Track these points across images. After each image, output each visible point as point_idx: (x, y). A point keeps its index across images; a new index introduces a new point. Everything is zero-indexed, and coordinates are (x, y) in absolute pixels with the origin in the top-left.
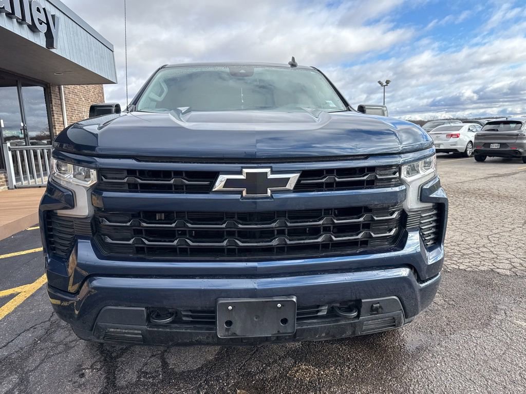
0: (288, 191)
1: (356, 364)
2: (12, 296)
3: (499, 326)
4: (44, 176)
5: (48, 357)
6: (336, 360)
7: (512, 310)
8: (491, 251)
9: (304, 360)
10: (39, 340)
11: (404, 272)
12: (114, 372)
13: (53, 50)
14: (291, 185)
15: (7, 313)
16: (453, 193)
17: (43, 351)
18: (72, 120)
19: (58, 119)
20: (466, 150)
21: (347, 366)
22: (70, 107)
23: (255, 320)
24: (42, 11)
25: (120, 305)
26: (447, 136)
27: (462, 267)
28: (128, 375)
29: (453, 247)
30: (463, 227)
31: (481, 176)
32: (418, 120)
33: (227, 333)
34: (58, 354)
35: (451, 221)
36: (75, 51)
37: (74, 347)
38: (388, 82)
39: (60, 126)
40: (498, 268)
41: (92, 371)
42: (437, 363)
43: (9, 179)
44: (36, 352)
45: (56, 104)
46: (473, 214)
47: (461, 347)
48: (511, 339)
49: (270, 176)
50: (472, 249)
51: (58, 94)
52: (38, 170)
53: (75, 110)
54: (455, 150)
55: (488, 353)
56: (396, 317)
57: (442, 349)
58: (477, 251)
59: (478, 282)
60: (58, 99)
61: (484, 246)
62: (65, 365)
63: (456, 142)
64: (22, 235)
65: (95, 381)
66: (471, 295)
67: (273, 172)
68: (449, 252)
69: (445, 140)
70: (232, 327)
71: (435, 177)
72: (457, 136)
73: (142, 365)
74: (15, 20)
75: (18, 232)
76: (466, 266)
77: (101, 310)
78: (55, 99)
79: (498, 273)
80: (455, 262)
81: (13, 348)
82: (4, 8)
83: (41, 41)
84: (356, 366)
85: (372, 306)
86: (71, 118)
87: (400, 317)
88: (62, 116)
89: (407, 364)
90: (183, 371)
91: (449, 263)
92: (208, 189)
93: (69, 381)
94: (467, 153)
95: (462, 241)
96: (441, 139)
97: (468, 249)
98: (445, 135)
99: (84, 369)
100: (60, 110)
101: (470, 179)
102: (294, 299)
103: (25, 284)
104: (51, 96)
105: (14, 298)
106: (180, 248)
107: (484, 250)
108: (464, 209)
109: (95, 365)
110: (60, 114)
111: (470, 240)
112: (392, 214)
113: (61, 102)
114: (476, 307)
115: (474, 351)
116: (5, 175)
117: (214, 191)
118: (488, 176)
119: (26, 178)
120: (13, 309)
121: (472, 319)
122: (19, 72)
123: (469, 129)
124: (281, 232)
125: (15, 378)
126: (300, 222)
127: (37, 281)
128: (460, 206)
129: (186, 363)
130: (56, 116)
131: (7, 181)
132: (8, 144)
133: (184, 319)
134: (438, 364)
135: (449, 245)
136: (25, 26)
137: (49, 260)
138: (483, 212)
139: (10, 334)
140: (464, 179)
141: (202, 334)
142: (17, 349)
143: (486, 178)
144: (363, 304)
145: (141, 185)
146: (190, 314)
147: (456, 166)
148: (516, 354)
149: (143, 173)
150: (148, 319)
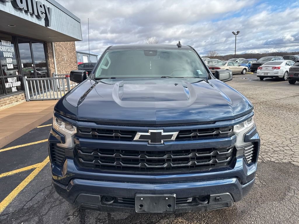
0: (172, 141)
1: (208, 220)
2: (32, 170)
3: (290, 200)
4: (44, 93)
5: (52, 207)
6: (198, 217)
7: (298, 190)
8: (291, 150)
9: (181, 215)
10: (47, 197)
11: (234, 180)
12: (84, 218)
13: (48, 27)
14: (173, 138)
15: (30, 180)
16: (272, 107)
17: (49, 204)
18: (58, 61)
19: (51, 61)
20: (284, 77)
21: (203, 220)
22: (57, 53)
23: (154, 204)
24: (43, 6)
25: (88, 194)
26: (272, 68)
27: (273, 160)
28: (91, 221)
29: (268, 146)
30: (276, 131)
31: (292, 95)
32: (256, 53)
33: (140, 210)
34: (56, 206)
35: (270, 127)
36: (60, 25)
37: (64, 202)
38: (238, 32)
39: (52, 65)
40: (294, 161)
41: (73, 217)
42: (252, 221)
43: (26, 96)
44: (46, 204)
45: (50, 52)
46: (283, 123)
47: (266, 212)
48: (295, 209)
49: (163, 134)
50: (279, 148)
51: (51, 47)
52: (41, 90)
53: (60, 55)
54: (277, 76)
55: (281, 217)
56: (228, 203)
57: (256, 213)
58: (282, 149)
59: (281, 170)
60: (51, 50)
61: (287, 146)
62: (60, 213)
63: (278, 72)
64: (35, 131)
65: (75, 223)
66: (276, 179)
67: (164, 132)
68: (266, 149)
69: (271, 71)
70: (143, 208)
71: (253, 128)
72: (279, 68)
73: (98, 214)
74: (29, 14)
75: (33, 129)
76: (275, 159)
77: (78, 195)
78: (49, 50)
79: (293, 165)
80: (269, 156)
81: (34, 201)
82: (23, 8)
83: (42, 23)
84: (208, 221)
85: (216, 198)
86: (58, 60)
87: (231, 203)
88: (53, 59)
89: (235, 222)
90: (118, 219)
91: (265, 157)
92: (131, 139)
93: (63, 222)
94: (284, 78)
95: (275, 142)
96: (269, 70)
97: (277, 147)
98: (271, 68)
99: (69, 215)
100: (52, 56)
101: (284, 97)
102: (175, 196)
103: (39, 163)
104: (47, 48)
105: (33, 171)
106: (117, 166)
107: (287, 148)
108: (278, 119)
109: (75, 214)
110: (52, 58)
111: (279, 142)
112: (228, 150)
113: (53, 52)
114: (278, 187)
115: (273, 215)
116: (24, 94)
117: (134, 140)
118: (296, 95)
119: (35, 95)
120: (33, 178)
121: (274, 195)
122: (30, 37)
123: (286, 64)
124: (168, 160)
125: (36, 219)
126: (179, 156)
127: (44, 161)
128: (276, 117)
129: (120, 215)
130: (50, 59)
131: (25, 97)
132: (26, 77)
133: (119, 201)
134: (253, 223)
135: (267, 144)
136: (34, 16)
137: (53, 166)
138: (289, 121)
139: (33, 193)
140: (281, 97)
141: (128, 209)
142: (37, 202)
143: (294, 96)
144: (211, 197)
145: (99, 136)
146: (122, 199)
147: (277, 87)
148: (297, 218)
149: (99, 130)
150: (101, 200)
